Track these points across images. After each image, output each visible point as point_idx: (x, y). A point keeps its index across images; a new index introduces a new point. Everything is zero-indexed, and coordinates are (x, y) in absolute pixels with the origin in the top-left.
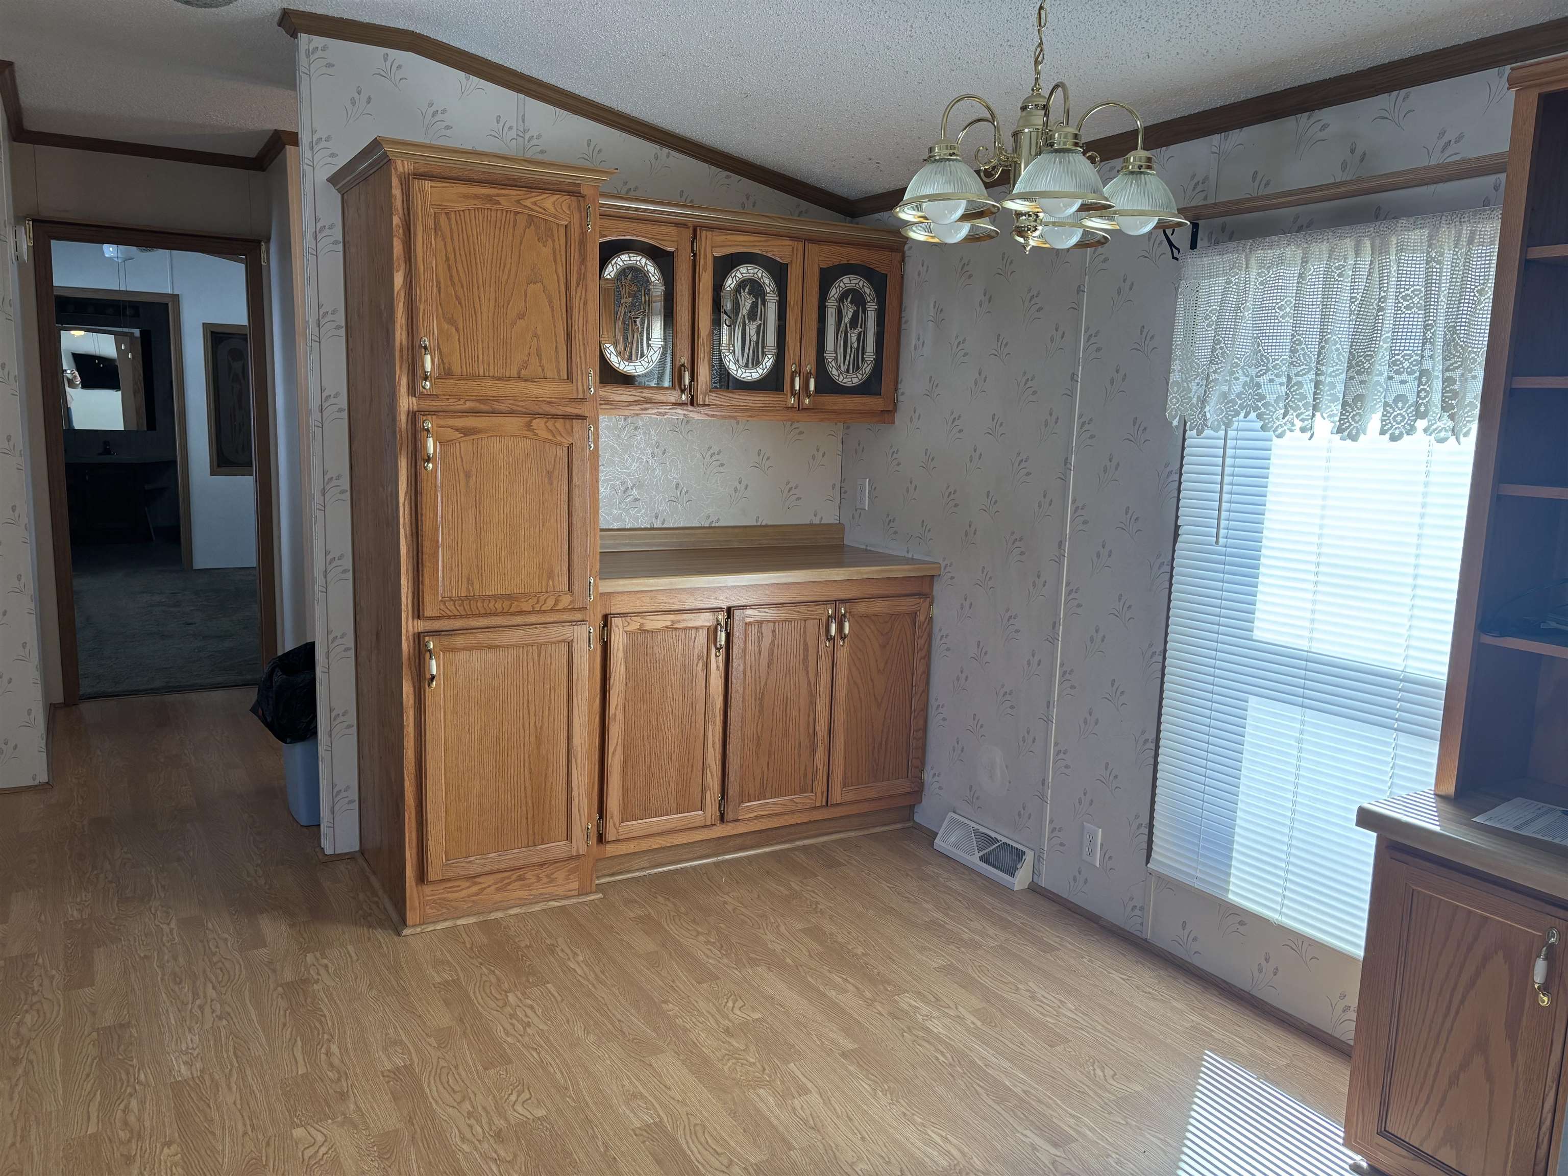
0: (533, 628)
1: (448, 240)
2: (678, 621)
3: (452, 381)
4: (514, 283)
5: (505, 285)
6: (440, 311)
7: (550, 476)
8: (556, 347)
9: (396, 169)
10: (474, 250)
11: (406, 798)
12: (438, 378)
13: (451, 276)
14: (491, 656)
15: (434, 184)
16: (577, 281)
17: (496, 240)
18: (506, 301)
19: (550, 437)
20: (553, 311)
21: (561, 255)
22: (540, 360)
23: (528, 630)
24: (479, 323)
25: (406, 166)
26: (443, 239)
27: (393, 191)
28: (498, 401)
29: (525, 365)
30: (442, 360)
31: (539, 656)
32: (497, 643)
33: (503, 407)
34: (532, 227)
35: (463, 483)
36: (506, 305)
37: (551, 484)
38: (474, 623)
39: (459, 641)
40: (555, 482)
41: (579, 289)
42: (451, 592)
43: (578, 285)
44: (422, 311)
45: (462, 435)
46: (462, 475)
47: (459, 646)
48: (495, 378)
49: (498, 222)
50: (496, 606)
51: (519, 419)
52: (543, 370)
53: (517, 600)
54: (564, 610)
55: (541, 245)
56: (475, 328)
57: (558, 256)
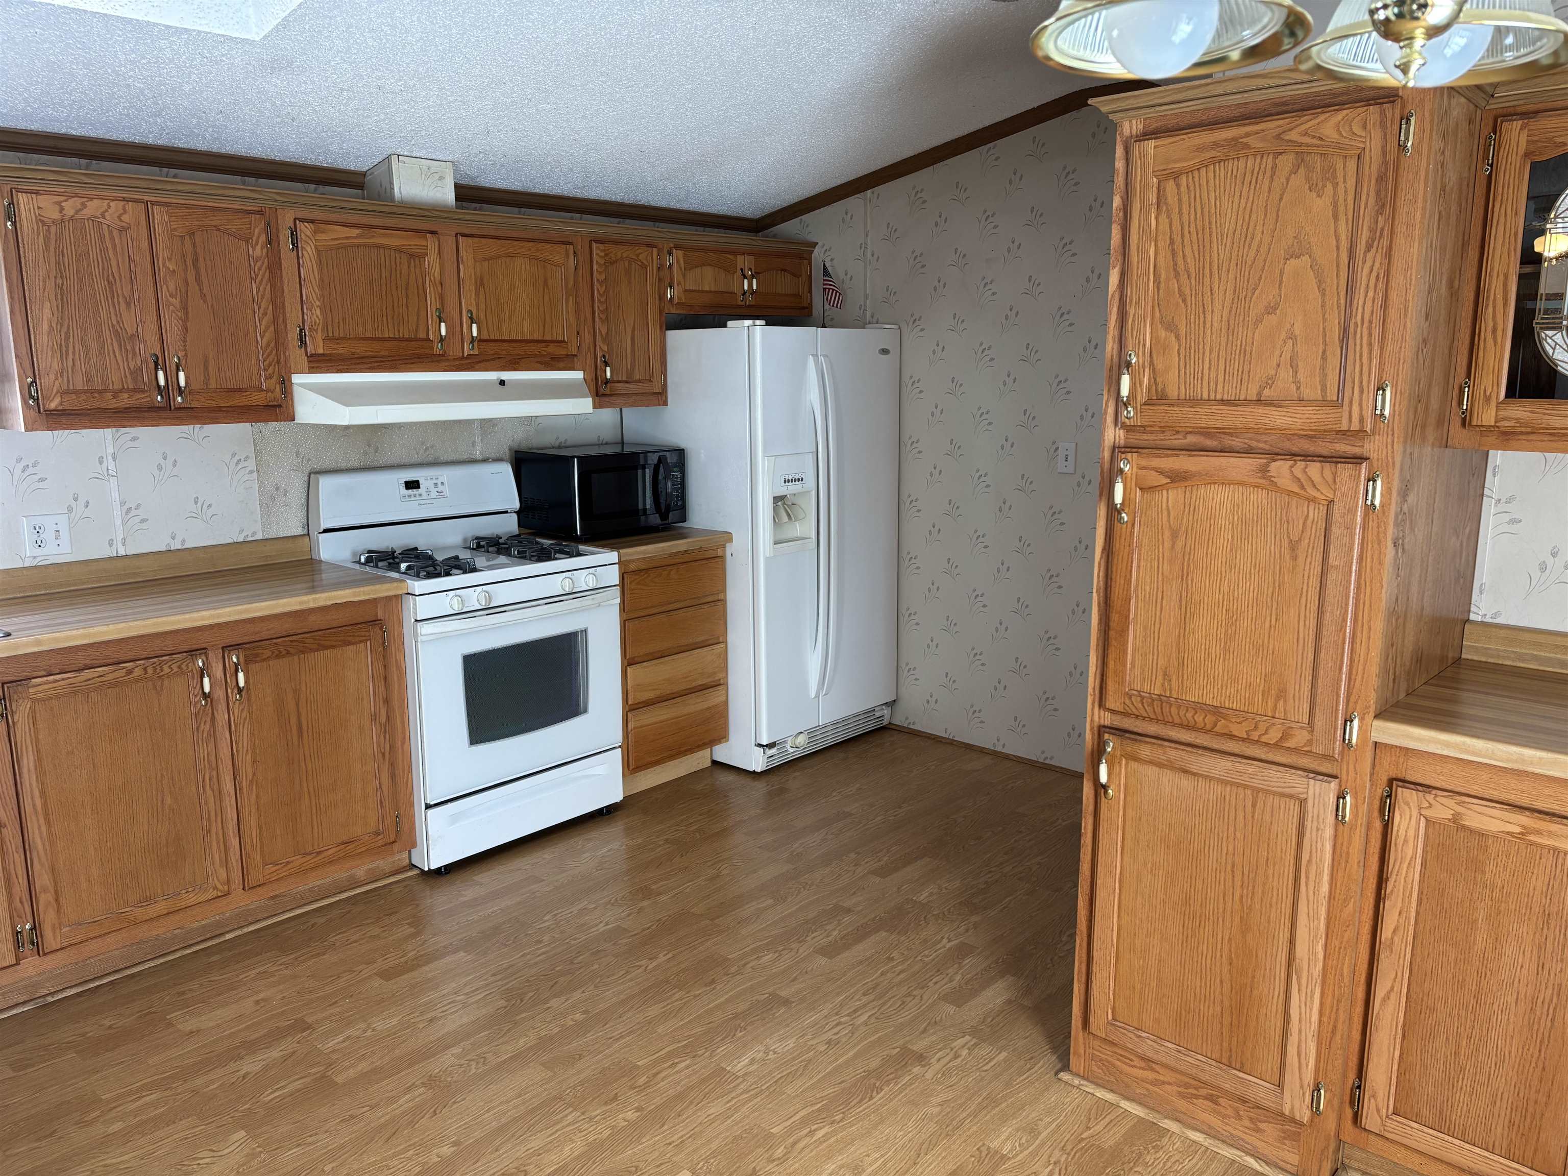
0: (1245, 764)
1: (1175, 217)
2: (1538, 832)
3: (1162, 408)
4: (1265, 261)
5: (1251, 266)
6: (1157, 314)
7: (1294, 547)
8: (1324, 352)
9: (1122, 134)
10: (1210, 223)
11: (1078, 921)
12: (1145, 404)
13: (1175, 264)
14: (1186, 783)
15: (1160, 142)
16: (1367, 242)
17: (1243, 201)
18: (1250, 289)
19: (1296, 489)
20: (1324, 295)
21: (1346, 206)
22: (1296, 372)
23: (1238, 764)
24: (1208, 325)
25: (1134, 127)
26: (1168, 216)
27: (1116, 164)
28: (1231, 435)
29: (1270, 382)
30: (1155, 380)
31: (1254, 806)
32: (1194, 768)
33: (1237, 443)
34: (1302, 171)
35: (1167, 544)
36: (1249, 294)
37: (1295, 558)
38: (1174, 734)
39: (1145, 751)
40: (1301, 560)
41: (1370, 256)
42: (1142, 685)
43: (1369, 248)
44: (1131, 316)
45: (1168, 481)
46: (1167, 534)
47: (1143, 756)
48: (1222, 402)
49: (1248, 175)
50: (1196, 717)
51: (1250, 461)
52: (1298, 388)
53: (1225, 717)
54: (1296, 750)
55: (1314, 194)
56: (1202, 334)
57: (1342, 209)
